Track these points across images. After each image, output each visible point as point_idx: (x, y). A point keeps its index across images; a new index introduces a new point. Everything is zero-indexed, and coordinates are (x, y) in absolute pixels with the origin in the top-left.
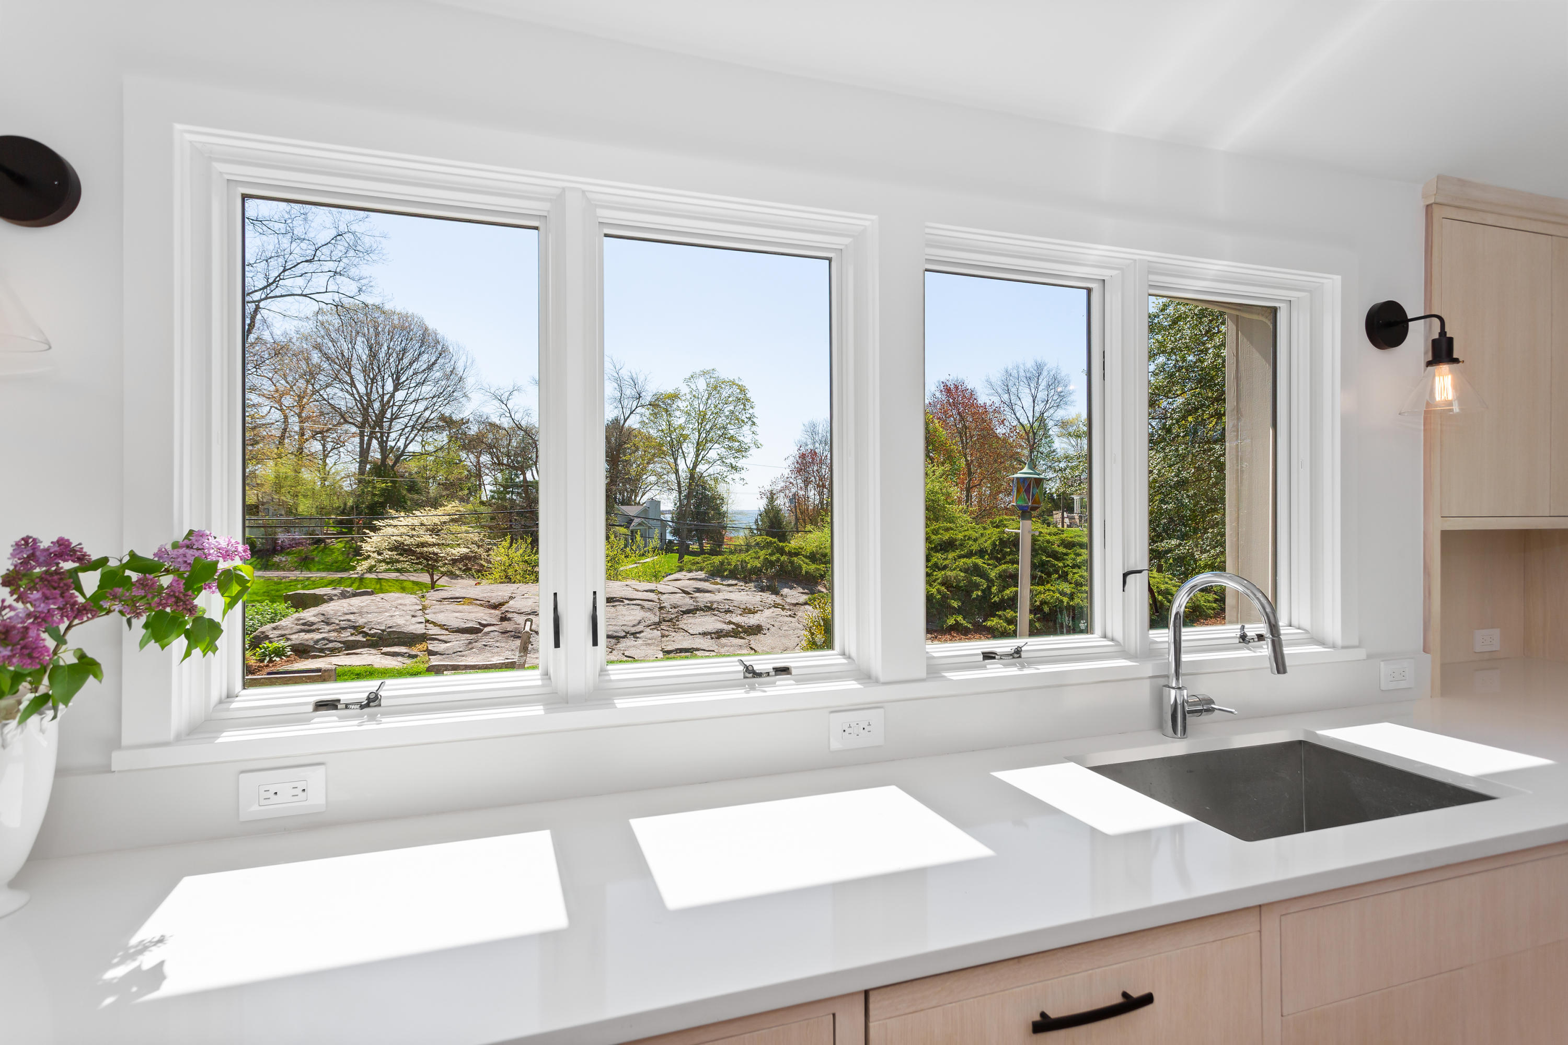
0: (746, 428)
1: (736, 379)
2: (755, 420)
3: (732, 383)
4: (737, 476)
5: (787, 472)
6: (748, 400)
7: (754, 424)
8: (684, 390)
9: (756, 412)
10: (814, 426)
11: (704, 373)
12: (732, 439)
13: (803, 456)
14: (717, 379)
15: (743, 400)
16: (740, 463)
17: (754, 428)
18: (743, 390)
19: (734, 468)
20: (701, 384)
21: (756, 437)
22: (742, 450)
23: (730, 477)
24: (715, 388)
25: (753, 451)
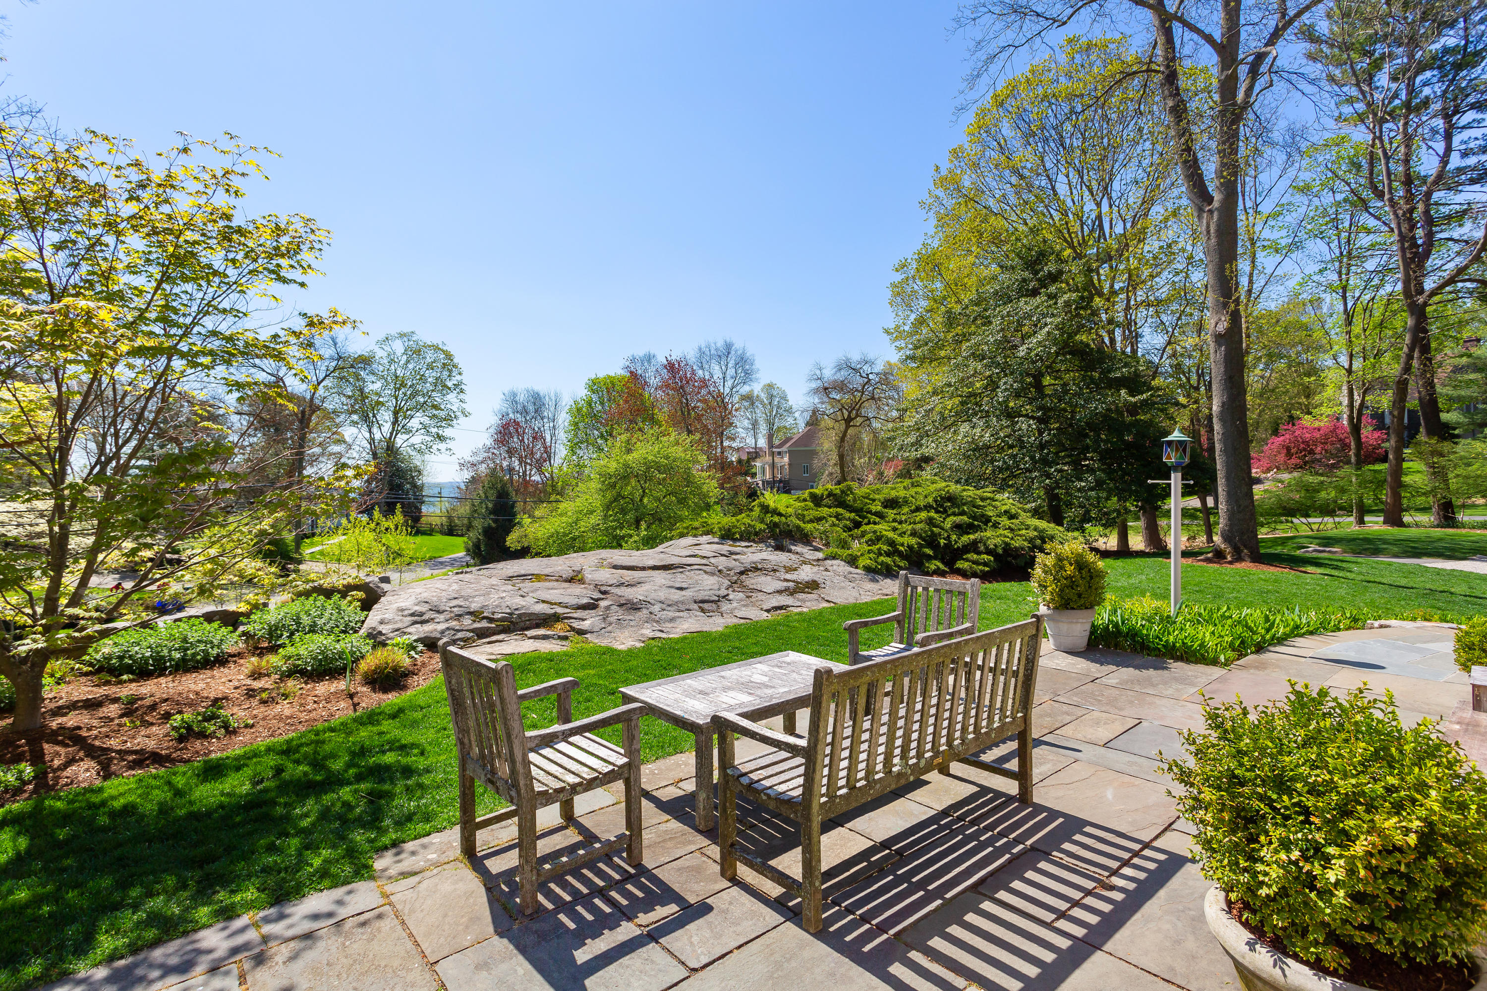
0: (452, 397)
1: (440, 344)
2: (463, 387)
3: (436, 348)
4: (442, 446)
5: (489, 442)
6: (455, 366)
7: (462, 391)
8: (380, 353)
9: (464, 378)
10: (514, 395)
11: (402, 335)
12: (436, 407)
13: (506, 426)
14: (417, 342)
15: (449, 365)
16: (447, 432)
17: (462, 396)
18: (449, 356)
19: (440, 438)
20: (398, 347)
21: (463, 405)
22: (449, 419)
23: (435, 447)
24: (416, 352)
25: (462, 419)
